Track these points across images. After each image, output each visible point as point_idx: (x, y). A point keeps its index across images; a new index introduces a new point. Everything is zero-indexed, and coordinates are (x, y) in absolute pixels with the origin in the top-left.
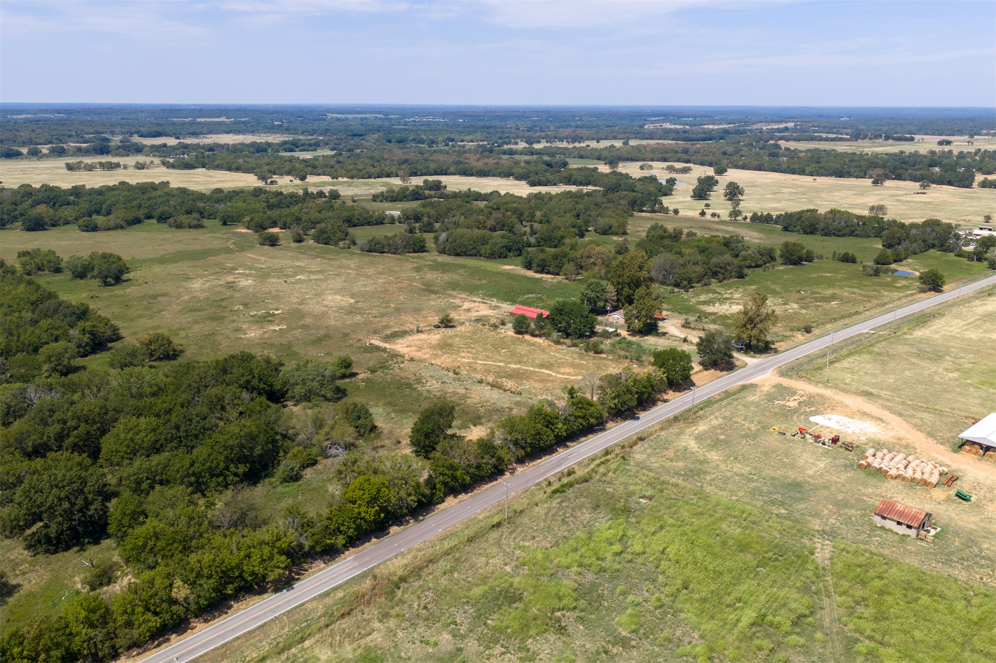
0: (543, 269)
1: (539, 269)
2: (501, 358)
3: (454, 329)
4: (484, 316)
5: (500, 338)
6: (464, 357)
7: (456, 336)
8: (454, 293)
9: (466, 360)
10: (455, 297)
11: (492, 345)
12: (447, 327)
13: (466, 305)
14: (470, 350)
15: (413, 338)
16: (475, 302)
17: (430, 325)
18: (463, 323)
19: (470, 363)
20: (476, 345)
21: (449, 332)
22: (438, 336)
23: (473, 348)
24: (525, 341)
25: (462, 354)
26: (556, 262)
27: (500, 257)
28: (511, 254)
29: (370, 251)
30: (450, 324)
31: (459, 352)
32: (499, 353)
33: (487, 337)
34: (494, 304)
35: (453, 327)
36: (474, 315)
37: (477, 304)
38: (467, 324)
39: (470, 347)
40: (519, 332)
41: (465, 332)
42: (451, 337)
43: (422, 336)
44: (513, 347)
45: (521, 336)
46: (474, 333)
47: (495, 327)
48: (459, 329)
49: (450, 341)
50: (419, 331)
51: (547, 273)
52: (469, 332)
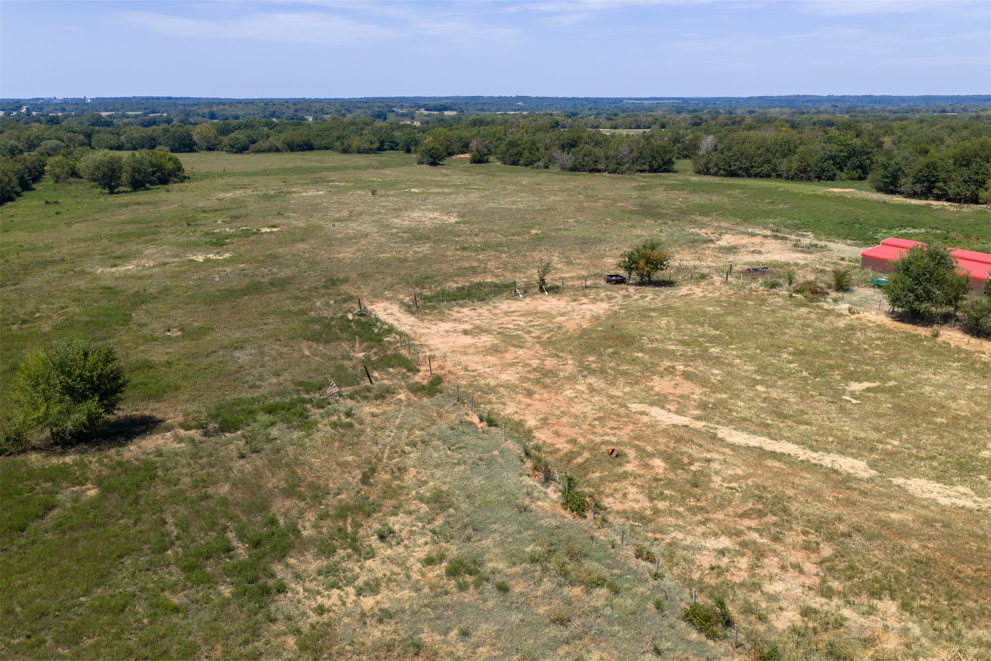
0: (930, 189)
1: (918, 188)
2: (850, 429)
3: (667, 291)
4: (776, 265)
5: (835, 331)
6: (661, 401)
7: (664, 311)
8: (705, 219)
9: (665, 418)
10: (703, 226)
11: (799, 353)
12: (646, 281)
13: (727, 240)
14: (701, 367)
15: (515, 305)
16: (753, 235)
17: (597, 276)
18: (703, 277)
19: (681, 436)
20: (732, 351)
21: (650, 296)
22: (601, 308)
23: (717, 361)
24: (948, 352)
25: (660, 385)
26: (966, 172)
27: (819, 178)
28: (843, 175)
29: (574, 169)
30: (658, 275)
31: (650, 370)
32: (837, 396)
33: (782, 324)
34: (806, 241)
35: (668, 284)
36: (744, 259)
37: (757, 240)
38: (717, 279)
39: (704, 356)
40: (914, 317)
41: (704, 300)
42: (644, 313)
43: (549, 303)
44: (896, 371)
45: (923, 331)
46: (734, 306)
47: (814, 292)
48: (684, 290)
49: (631, 327)
50: (544, 288)
51: (938, 198)
52: (718, 302)
